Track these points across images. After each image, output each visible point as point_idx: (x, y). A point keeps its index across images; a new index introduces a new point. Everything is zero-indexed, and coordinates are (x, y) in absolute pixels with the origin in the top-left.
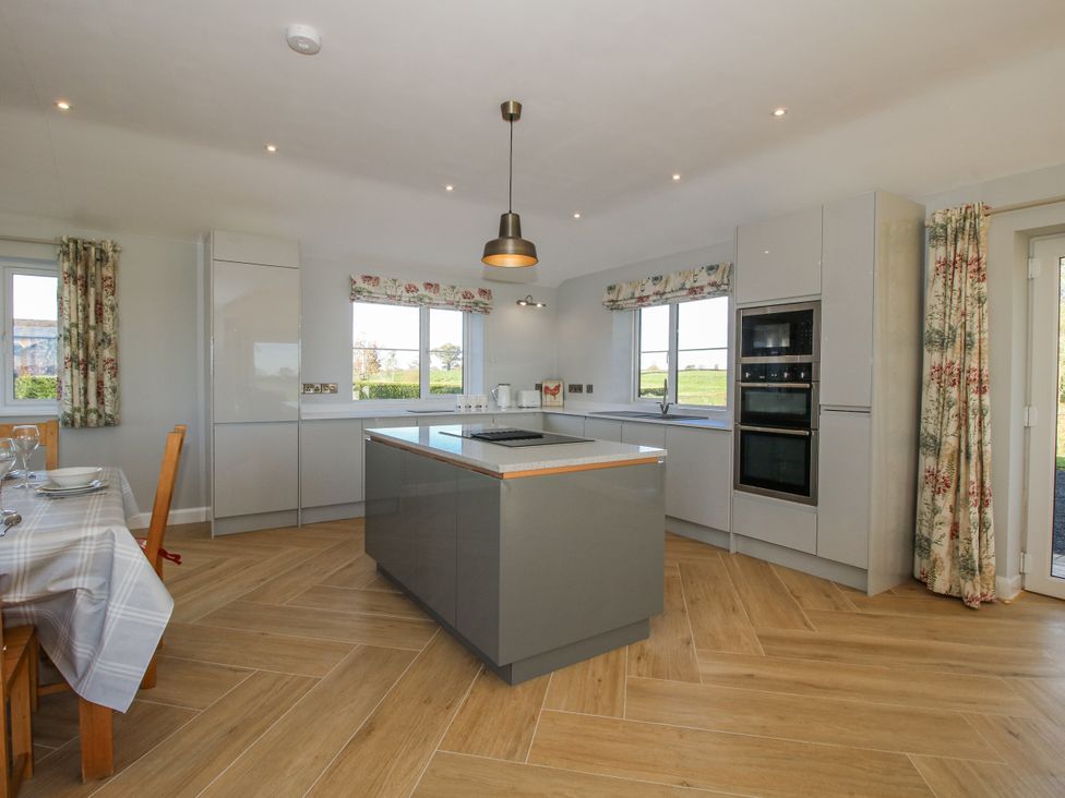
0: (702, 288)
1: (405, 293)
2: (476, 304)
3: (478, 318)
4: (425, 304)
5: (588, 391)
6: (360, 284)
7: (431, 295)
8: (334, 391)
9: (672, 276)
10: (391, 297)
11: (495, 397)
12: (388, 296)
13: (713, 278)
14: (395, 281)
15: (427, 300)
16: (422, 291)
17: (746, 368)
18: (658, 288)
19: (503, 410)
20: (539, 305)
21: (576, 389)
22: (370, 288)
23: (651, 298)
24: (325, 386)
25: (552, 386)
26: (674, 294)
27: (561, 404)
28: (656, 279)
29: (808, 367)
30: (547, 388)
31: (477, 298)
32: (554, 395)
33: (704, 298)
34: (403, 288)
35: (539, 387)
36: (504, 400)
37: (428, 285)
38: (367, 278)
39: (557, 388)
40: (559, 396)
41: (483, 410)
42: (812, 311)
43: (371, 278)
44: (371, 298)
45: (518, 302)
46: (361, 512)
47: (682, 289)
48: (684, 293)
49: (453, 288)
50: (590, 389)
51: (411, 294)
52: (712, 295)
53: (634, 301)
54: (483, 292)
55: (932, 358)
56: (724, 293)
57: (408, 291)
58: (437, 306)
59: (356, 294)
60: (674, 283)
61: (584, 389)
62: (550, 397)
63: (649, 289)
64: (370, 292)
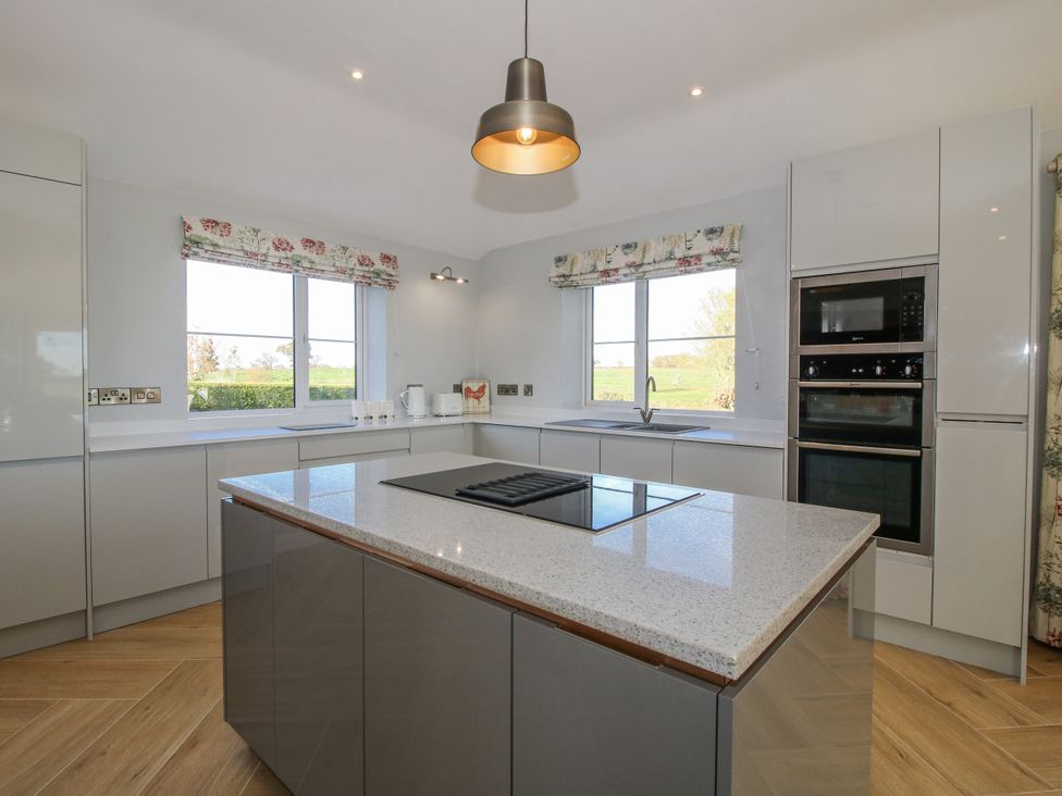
0: (698, 258)
1: (272, 252)
2: (378, 274)
3: (378, 295)
4: (301, 270)
5: (526, 393)
6: (198, 230)
7: (313, 256)
8: (154, 400)
9: (653, 244)
10: (252, 255)
11: (403, 404)
12: (246, 253)
13: (716, 244)
14: (256, 231)
15: (307, 265)
16: (299, 250)
17: (806, 361)
18: (632, 258)
19: (416, 422)
20: (460, 281)
21: (507, 390)
22: (217, 239)
23: (621, 272)
24: (137, 392)
25: (475, 387)
26: (657, 266)
27: (487, 409)
28: (628, 246)
29: (916, 360)
30: (468, 389)
31: (379, 266)
32: (478, 398)
33: (700, 270)
34: (269, 244)
35: (458, 388)
36: (417, 406)
37: (308, 243)
38: (211, 223)
39: (482, 389)
40: (485, 400)
41: (389, 424)
42: (922, 279)
43: (217, 223)
44: (217, 255)
45: (433, 276)
46: (216, 593)
47: (670, 257)
48: (672, 264)
49: (345, 249)
50: (529, 390)
51: (282, 254)
52: (711, 266)
53: (596, 275)
54: (386, 258)
56: (733, 263)
57: (277, 248)
58: (318, 273)
59: (191, 247)
60: (656, 250)
61: (521, 390)
62: (472, 401)
63: (620, 260)
64: (216, 245)
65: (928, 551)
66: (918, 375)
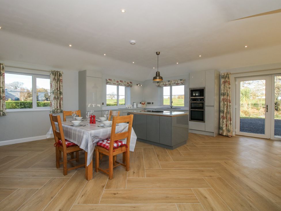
0: (179, 84)
2: (130, 85)
3: (129, 88)
4: (118, 85)
5: (152, 104)
6: (108, 81)
9: (172, 81)
10: (114, 84)
11: (133, 106)
13: (181, 82)
14: (114, 80)
16: (120, 82)
17: (191, 99)
18: (169, 83)
19: (135, 108)
20: (141, 85)
21: (149, 103)
22: (110, 82)
23: (168, 85)
26: (173, 84)
28: (169, 81)
29: (203, 99)
31: (130, 84)
32: (144, 105)
33: (179, 85)
35: (141, 103)
36: (135, 106)
37: (121, 81)
38: (109, 79)
39: (144, 103)
40: (145, 105)
41: (131, 108)
42: (204, 89)
44: (110, 84)
45: (137, 85)
47: (175, 83)
48: (175, 84)
49: (125, 82)
50: (153, 103)
52: (181, 85)
55: (222, 97)
56: (183, 85)
57: (117, 82)
58: (121, 85)
59: (107, 83)
60: (173, 82)
61: (151, 103)
62: (143, 105)
63: (167, 83)
64: (110, 83)
65: (205, 122)
66: (203, 101)
